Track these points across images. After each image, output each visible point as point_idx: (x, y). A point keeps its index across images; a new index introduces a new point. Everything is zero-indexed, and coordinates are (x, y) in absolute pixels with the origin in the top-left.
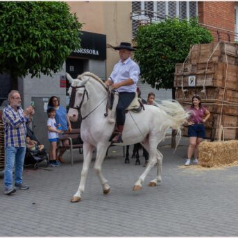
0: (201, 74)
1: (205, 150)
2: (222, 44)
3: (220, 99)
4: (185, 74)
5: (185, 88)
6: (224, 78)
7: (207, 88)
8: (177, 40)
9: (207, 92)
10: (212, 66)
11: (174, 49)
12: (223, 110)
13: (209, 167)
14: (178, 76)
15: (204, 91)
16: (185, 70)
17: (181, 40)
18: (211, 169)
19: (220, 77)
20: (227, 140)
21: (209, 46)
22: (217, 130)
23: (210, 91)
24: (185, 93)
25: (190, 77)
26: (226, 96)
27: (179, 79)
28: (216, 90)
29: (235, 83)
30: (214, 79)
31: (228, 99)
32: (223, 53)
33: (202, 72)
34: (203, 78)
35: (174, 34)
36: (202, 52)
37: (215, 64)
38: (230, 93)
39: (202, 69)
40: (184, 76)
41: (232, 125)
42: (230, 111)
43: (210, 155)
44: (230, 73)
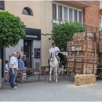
0: (77, 46)
1: (77, 78)
2: (86, 33)
3: (85, 56)
4: (71, 45)
5: (71, 52)
6: (87, 47)
7: (80, 51)
8: (69, 31)
9: (79, 53)
10: (81, 42)
11: (68, 35)
12: (87, 61)
13: (79, 85)
14: (68, 46)
15: (78, 53)
16: (71, 44)
17: (71, 31)
18: (80, 86)
19: (85, 47)
20: (88, 74)
21: (81, 33)
22: (84, 69)
23: (81, 53)
24: (71, 54)
25: (73, 47)
26: (88, 55)
27: (68, 48)
28: (83, 52)
29: (92, 49)
30: (82, 48)
31: (89, 56)
32: (87, 36)
33: (77, 44)
34: (78, 47)
35: (68, 28)
36: (78, 36)
37: (83, 41)
38: (90, 54)
39: (78, 43)
40: (71, 46)
41: (91, 67)
42: (90, 62)
43: (79, 80)
44: (90, 45)
